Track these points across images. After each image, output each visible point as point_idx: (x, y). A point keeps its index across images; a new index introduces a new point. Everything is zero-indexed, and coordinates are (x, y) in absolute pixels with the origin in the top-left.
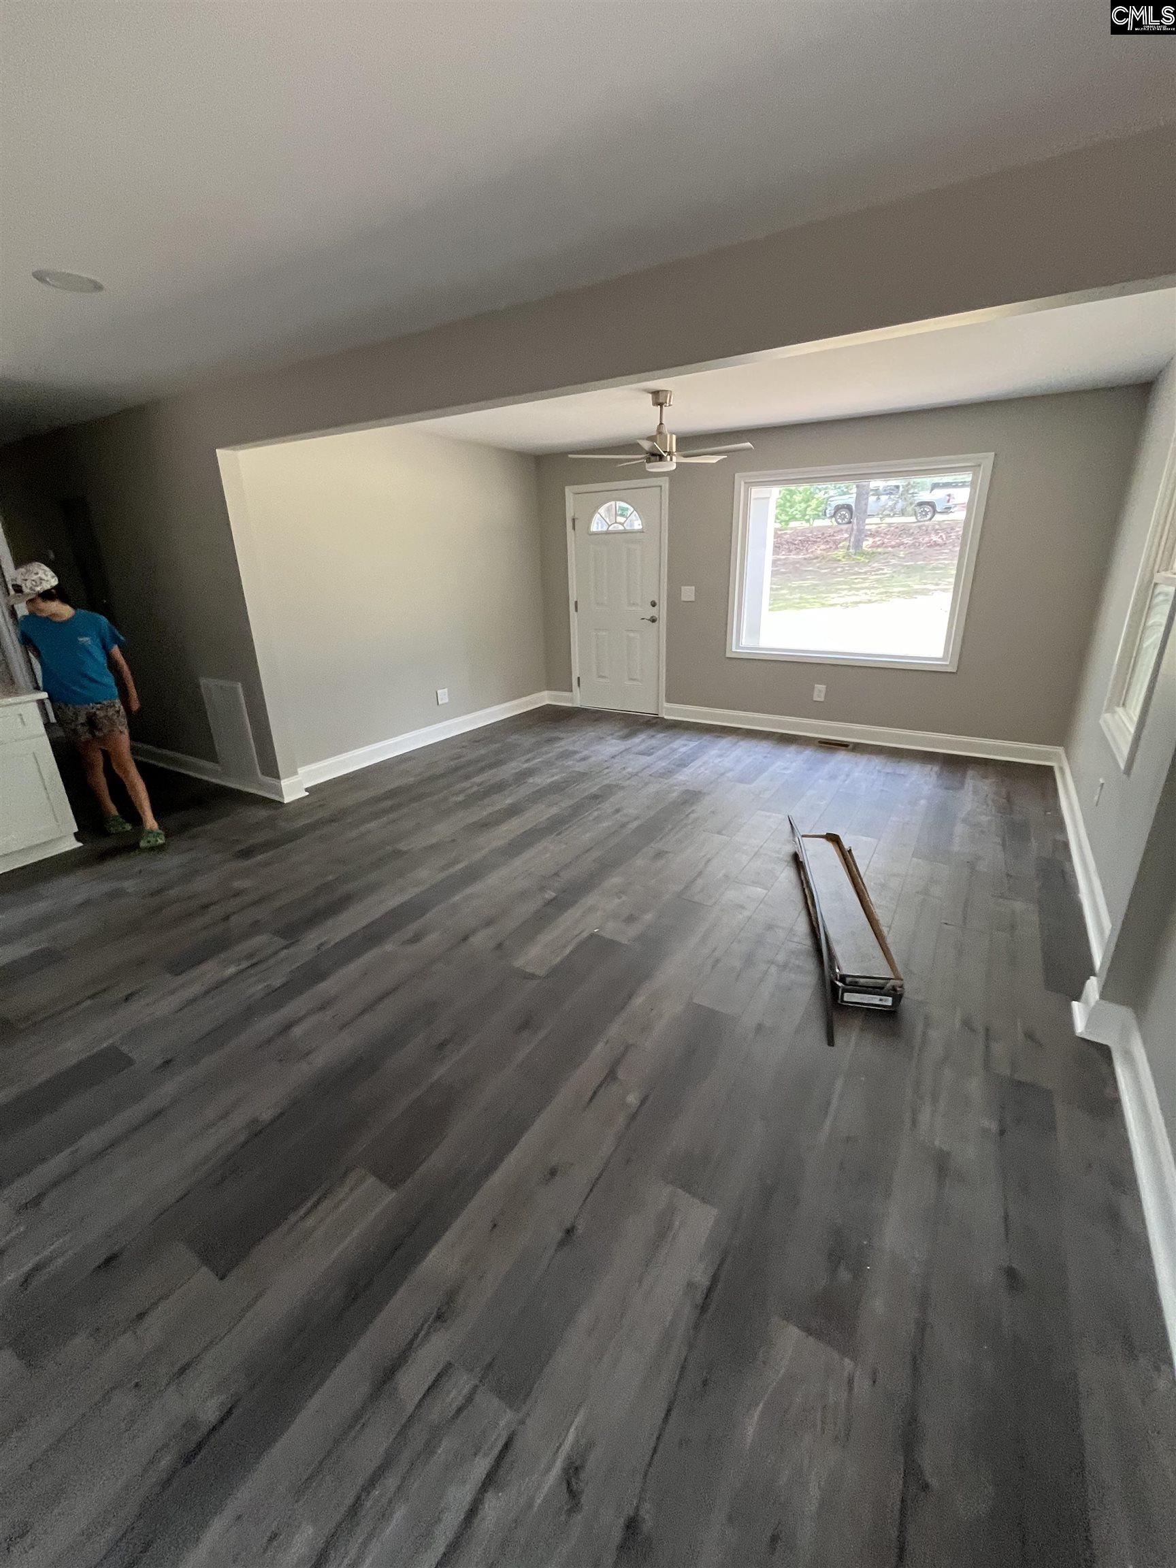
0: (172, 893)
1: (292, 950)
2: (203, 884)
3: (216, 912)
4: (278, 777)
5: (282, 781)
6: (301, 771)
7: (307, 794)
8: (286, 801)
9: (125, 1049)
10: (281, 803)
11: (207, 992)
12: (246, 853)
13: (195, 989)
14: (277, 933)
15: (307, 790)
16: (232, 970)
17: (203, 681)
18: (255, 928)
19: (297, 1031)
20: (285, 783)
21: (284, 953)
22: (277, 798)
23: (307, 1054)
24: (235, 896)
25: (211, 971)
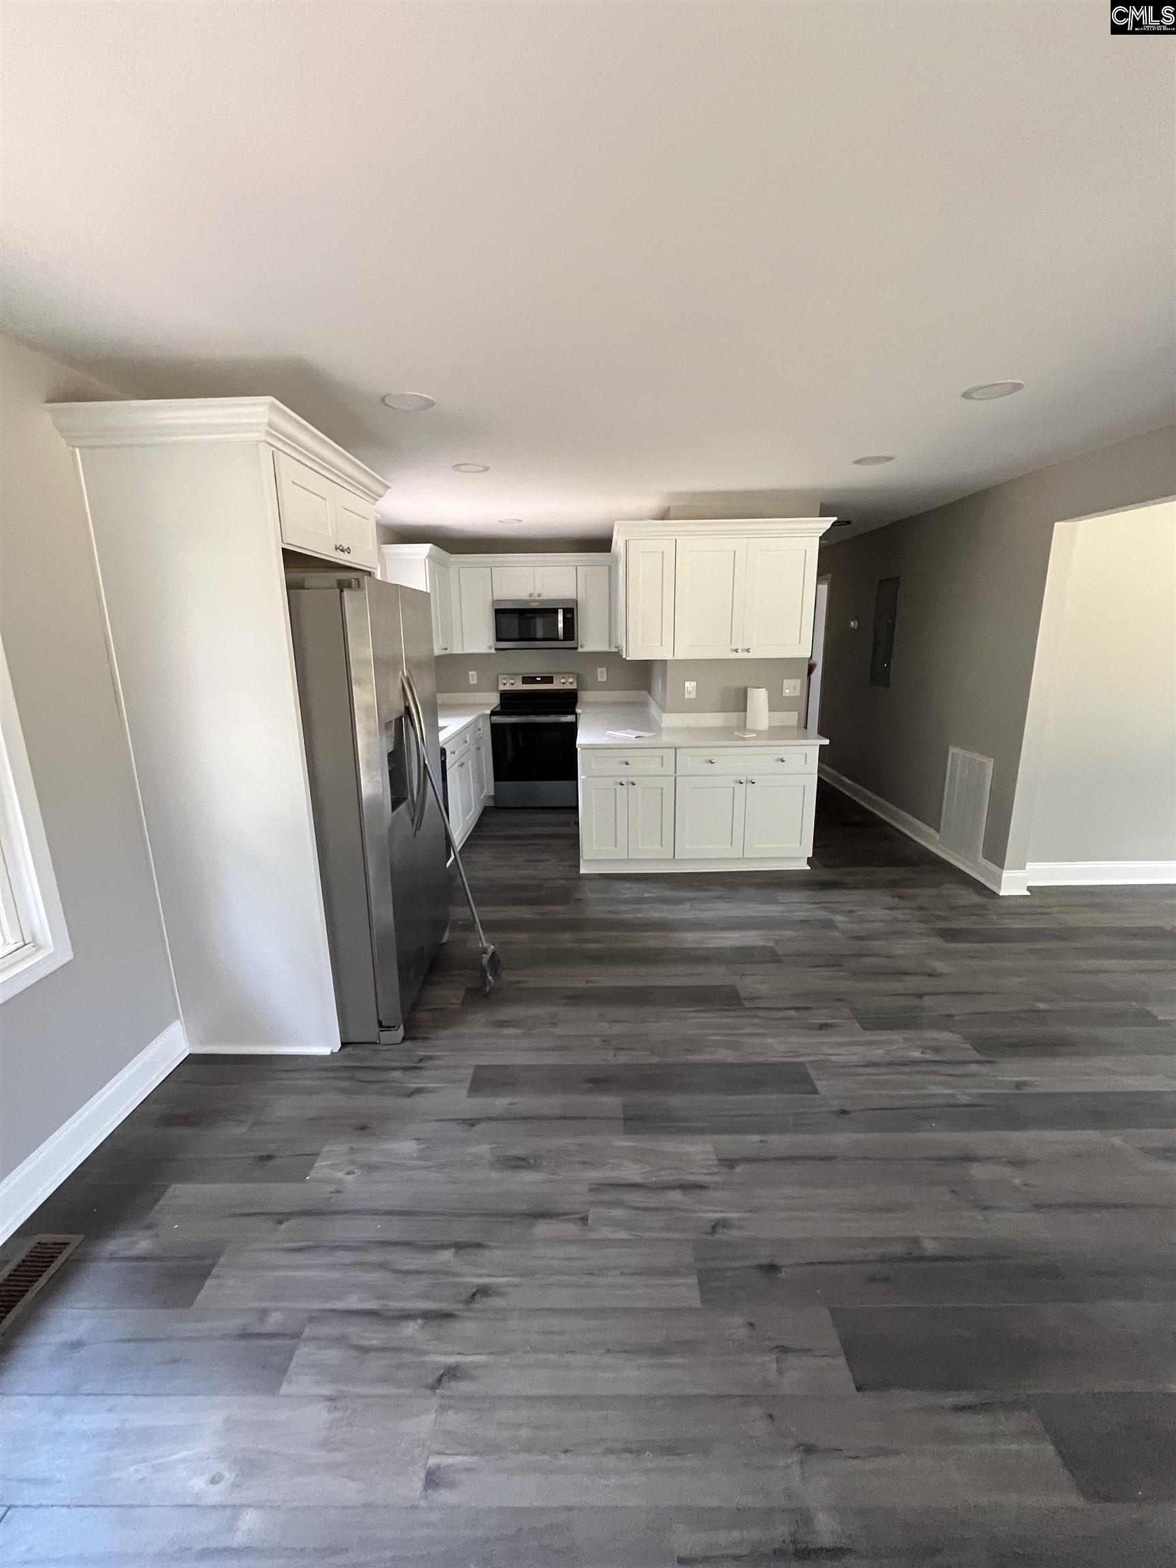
0: (875, 944)
1: (984, 1069)
2: (900, 948)
3: (911, 984)
4: (1002, 866)
5: (1004, 872)
6: (1030, 866)
7: (1028, 894)
8: (1001, 894)
9: (813, 1073)
10: (994, 895)
11: (890, 1064)
12: (949, 935)
13: (877, 1053)
14: (969, 1038)
15: (1029, 888)
16: (916, 1054)
17: (953, 750)
18: (946, 1021)
19: (978, 1171)
20: (1006, 874)
21: (974, 1068)
22: (993, 888)
23: (986, 1208)
24: (930, 975)
25: (896, 1044)
